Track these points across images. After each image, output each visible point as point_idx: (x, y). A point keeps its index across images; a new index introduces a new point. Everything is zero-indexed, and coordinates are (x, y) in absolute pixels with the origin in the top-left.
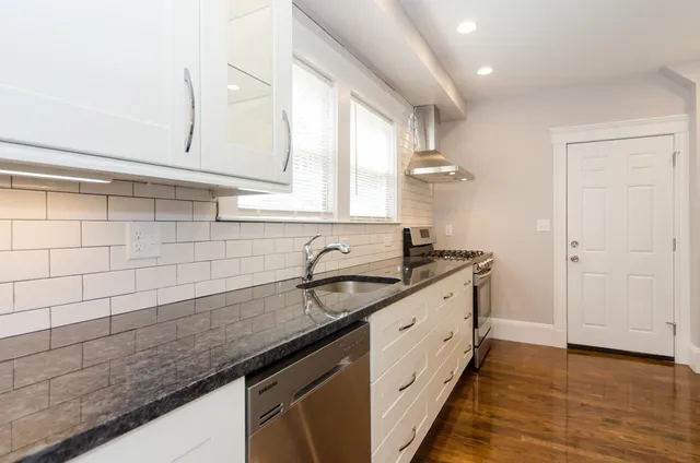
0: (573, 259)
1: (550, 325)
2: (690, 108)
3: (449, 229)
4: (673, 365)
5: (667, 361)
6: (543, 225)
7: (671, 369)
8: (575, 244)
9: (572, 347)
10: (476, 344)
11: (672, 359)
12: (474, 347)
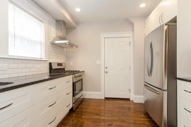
0: (106, 72)
1: (100, 93)
2: (133, 30)
3: (71, 64)
4: (130, 101)
5: (128, 100)
6: (98, 62)
7: (129, 102)
8: (107, 68)
9: (106, 98)
10: (74, 102)
11: (129, 99)
12: (73, 103)
